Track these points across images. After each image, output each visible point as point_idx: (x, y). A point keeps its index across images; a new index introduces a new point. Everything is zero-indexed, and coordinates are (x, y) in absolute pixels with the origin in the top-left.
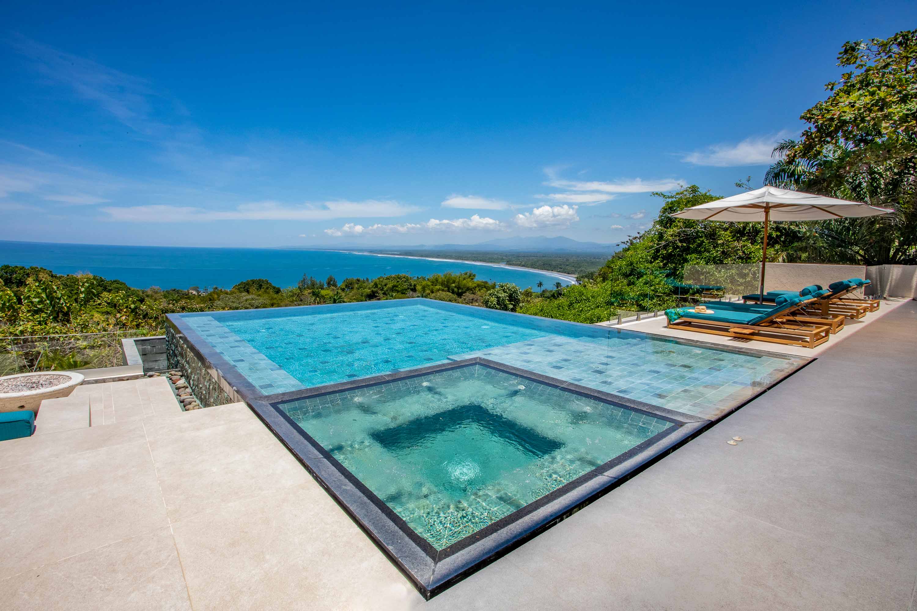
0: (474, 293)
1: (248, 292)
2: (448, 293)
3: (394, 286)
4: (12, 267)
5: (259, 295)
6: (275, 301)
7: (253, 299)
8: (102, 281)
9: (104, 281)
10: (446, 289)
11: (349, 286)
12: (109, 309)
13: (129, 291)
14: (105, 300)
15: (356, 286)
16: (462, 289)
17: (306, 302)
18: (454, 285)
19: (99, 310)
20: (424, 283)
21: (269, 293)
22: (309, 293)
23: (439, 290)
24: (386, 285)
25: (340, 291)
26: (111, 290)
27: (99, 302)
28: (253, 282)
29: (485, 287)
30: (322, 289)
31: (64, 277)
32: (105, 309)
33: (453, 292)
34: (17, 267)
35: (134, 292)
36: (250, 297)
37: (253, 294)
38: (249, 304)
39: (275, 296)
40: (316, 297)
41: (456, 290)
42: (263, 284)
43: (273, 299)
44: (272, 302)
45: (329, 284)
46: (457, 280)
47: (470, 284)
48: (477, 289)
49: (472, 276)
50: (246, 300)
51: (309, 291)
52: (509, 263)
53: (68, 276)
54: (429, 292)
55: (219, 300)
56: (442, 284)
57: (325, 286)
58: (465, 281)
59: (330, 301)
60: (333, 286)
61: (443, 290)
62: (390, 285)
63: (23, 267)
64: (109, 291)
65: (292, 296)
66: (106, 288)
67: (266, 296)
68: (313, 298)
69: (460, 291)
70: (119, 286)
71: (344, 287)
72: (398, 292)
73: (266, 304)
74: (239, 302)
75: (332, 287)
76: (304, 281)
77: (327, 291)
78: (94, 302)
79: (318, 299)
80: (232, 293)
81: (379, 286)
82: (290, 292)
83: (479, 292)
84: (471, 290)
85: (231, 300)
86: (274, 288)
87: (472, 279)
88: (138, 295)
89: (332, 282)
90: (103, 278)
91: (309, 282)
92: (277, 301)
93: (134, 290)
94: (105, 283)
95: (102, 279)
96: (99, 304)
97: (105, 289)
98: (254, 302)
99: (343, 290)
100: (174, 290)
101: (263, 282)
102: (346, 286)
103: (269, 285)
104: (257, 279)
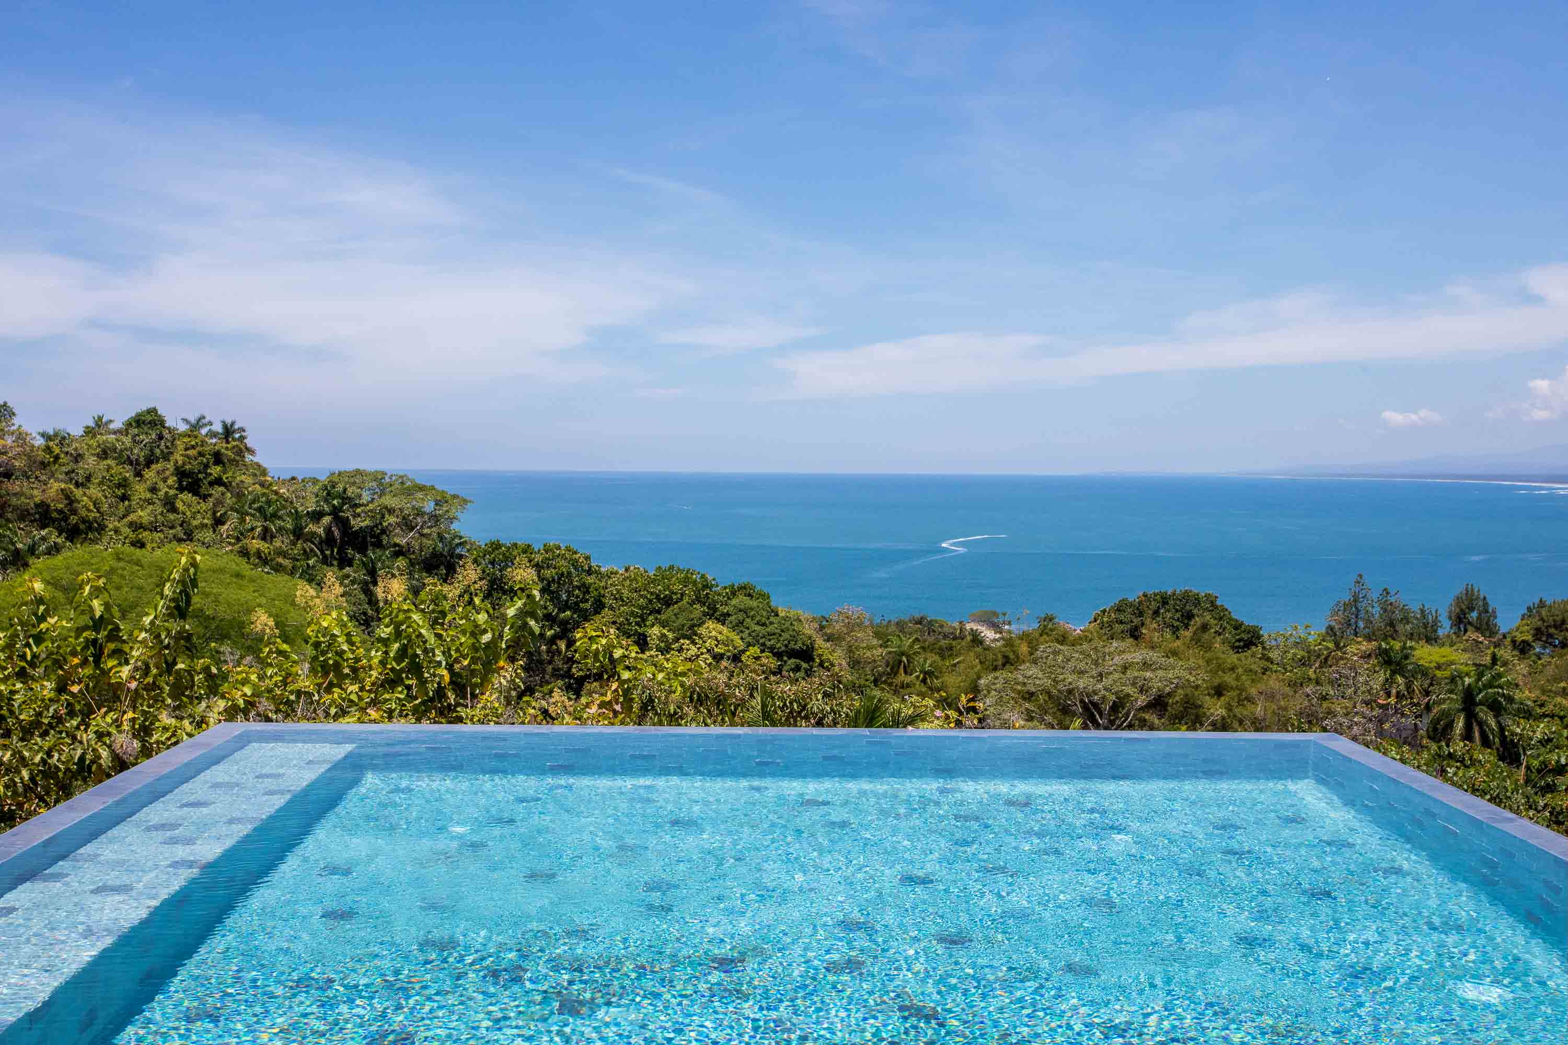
1: (1137, 636)
4: (504, 545)
5: (1174, 653)
6: (1229, 679)
7: (1146, 665)
8: (706, 586)
9: (712, 586)
11: (1550, 636)
13: (772, 619)
14: (707, 645)
17: (1350, 691)
21: (1208, 648)
22: (1367, 656)
25: (1505, 653)
26: (728, 615)
28: (1164, 600)
30: (1431, 639)
31: (616, 573)
35: (788, 624)
36: (1137, 656)
37: (1152, 648)
38: (1134, 684)
39: (1232, 658)
40: (1394, 673)
42: (1195, 611)
44: (1216, 681)
45: (1460, 620)
50: (1125, 668)
51: (1365, 646)
53: (627, 570)
55: (1035, 662)
57: (1445, 628)
59: (1451, 692)
60: (1478, 629)
63: (529, 546)
65: (1303, 663)
66: (715, 610)
68: (1381, 677)
71: (1529, 638)
73: (1197, 687)
74: (1101, 675)
75: (1472, 635)
76: (1354, 606)
77: (1446, 650)
79: (1400, 679)
80: (1085, 638)
82: (1296, 644)
86: (1238, 626)
88: (798, 633)
89: (1474, 615)
90: (710, 578)
91: (1376, 611)
92: (1238, 678)
93: (786, 618)
95: (706, 580)
97: (713, 613)
98: (1148, 674)
99: (1523, 648)
100: (919, 622)
101: (1197, 601)
102: (1538, 633)
103: (1221, 614)
104: (1180, 589)
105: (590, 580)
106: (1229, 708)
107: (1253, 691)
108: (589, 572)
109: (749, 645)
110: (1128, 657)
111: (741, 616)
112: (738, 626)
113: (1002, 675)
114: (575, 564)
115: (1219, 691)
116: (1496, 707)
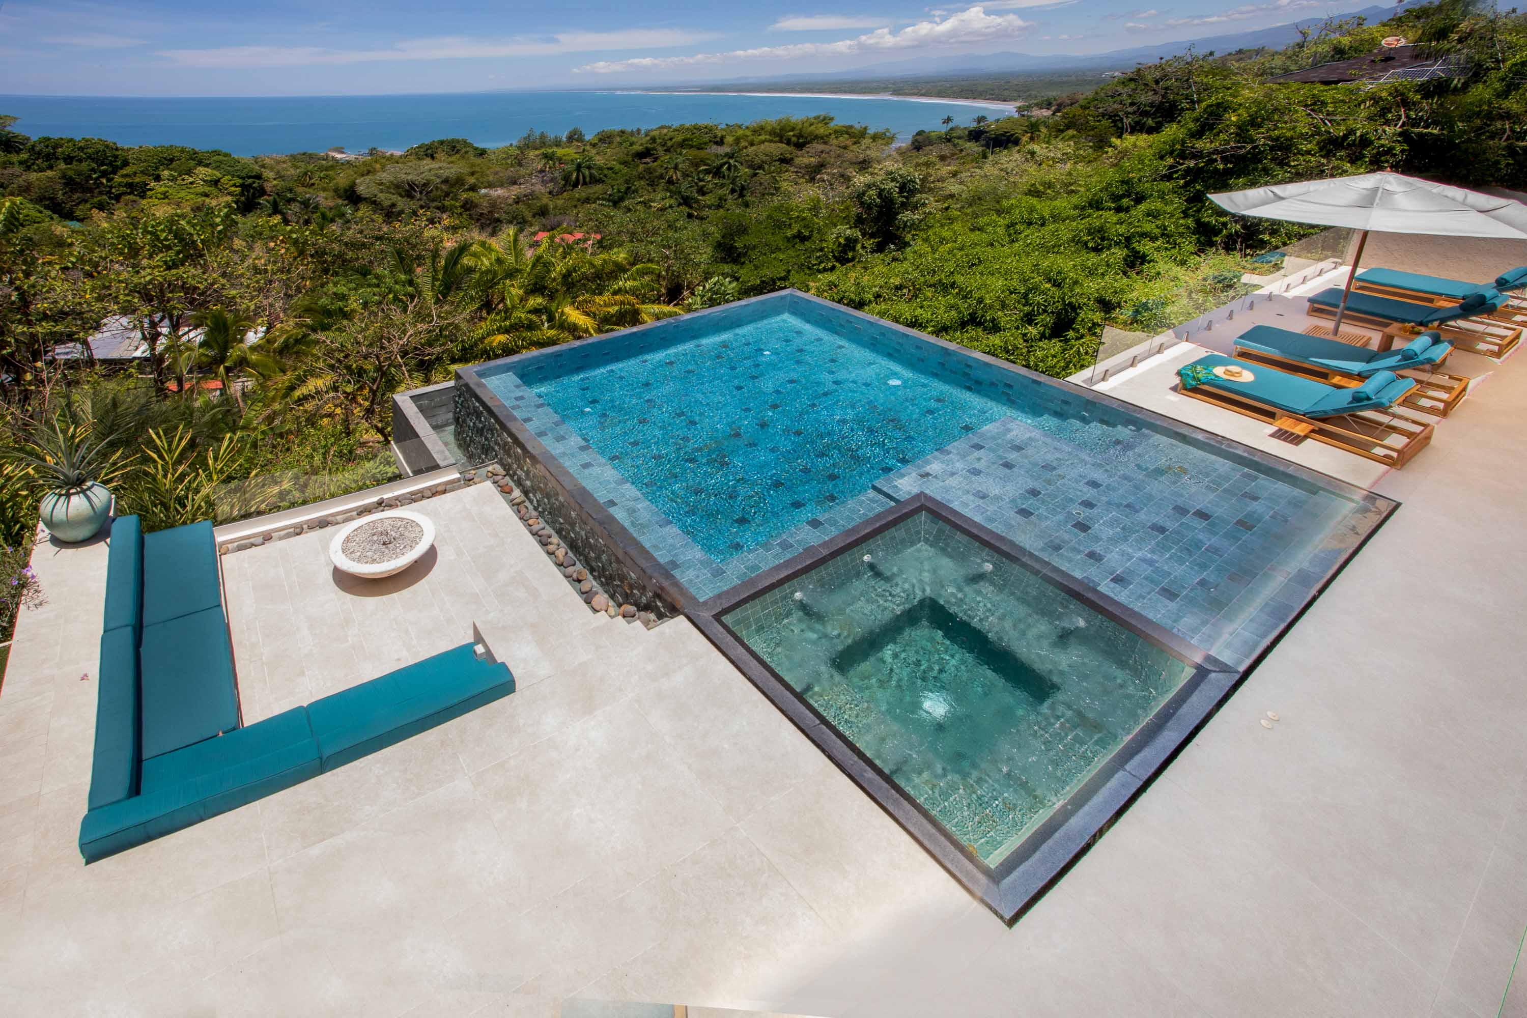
0: (825, 143)
1: (433, 157)
2: (780, 145)
3: (684, 140)
5: (452, 162)
6: (477, 169)
7: (440, 168)
8: (195, 153)
9: (199, 153)
10: (777, 139)
11: (605, 141)
12: (207, 189)
13: (234, 163)
15: (618, 139)
16: (806, 138)
18: (791, 133)
19: (191, 191)
20: (740, 132)
21: (466, 159)
22: (537, 156)
23: (763, 142)
24: (671, 139)
25: (588, 148)
27: (191, 180)
28: (442, 143)
29: (847, 133)
30: (561, 147)
32: (201, 189)
33: (788, 143)
34: (62, 139)
35: (244, 165)
36: (435, 165)
37: (441, 161)
38: (435, 176)
39: (476, 161)
41: (794, 139)
42: (457, 146)
43: (473, 165)
44: (472, 171)
45: (571, 139)
46: (800, 126)
47: (822, 131)
48: (833, 136)
49: (826, 120)
50: (430, 170)
51: (535, 152)
52: (897, 92)
54: (746, 144)
56: (773, 133)
57: (566, 142)
58: (812, 128)
60: (577, 141)
61: (771, 141)
62: (679, 138)
64: (207, 166)
65: (507, 159)
66: (202, 162)
67: (462, 163)
68: (543, 162)
69: (801, 141)
70: (221, 158)
71: (597, 142)
72: (691, 147)
74: (419, 174)
75: (576, 143)
76: (527, 138)
77: (567, 150)
78: (183, 180)
79: (550, 161)
81: (658, 141)
82: (503, 152)
83: (835, 141)
84: (822, 138)
85: (404, 171)
86: (476, 149)
87: (826, 124)
89: (576, 136)
91: (538, 139)
94: (200, 156)
96: (191, 183)
97: (200, 163)
98: (442, 171)
100: (304, 154)
101: (458, 141)
102: (600, 140)
103: (470, 145)
104: (450, 138)
105: (117, 153)
106: (477, 179)
107: (488, 172)
108: (117, 149)
109: (224, 175)
110: (432, 166)
111: (218, 164)
112: (217, 168)
113: (368, 178)
114: (107, 146)
115: (473, 174)
116: (589, 168)
